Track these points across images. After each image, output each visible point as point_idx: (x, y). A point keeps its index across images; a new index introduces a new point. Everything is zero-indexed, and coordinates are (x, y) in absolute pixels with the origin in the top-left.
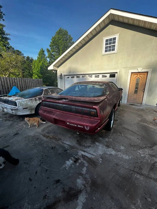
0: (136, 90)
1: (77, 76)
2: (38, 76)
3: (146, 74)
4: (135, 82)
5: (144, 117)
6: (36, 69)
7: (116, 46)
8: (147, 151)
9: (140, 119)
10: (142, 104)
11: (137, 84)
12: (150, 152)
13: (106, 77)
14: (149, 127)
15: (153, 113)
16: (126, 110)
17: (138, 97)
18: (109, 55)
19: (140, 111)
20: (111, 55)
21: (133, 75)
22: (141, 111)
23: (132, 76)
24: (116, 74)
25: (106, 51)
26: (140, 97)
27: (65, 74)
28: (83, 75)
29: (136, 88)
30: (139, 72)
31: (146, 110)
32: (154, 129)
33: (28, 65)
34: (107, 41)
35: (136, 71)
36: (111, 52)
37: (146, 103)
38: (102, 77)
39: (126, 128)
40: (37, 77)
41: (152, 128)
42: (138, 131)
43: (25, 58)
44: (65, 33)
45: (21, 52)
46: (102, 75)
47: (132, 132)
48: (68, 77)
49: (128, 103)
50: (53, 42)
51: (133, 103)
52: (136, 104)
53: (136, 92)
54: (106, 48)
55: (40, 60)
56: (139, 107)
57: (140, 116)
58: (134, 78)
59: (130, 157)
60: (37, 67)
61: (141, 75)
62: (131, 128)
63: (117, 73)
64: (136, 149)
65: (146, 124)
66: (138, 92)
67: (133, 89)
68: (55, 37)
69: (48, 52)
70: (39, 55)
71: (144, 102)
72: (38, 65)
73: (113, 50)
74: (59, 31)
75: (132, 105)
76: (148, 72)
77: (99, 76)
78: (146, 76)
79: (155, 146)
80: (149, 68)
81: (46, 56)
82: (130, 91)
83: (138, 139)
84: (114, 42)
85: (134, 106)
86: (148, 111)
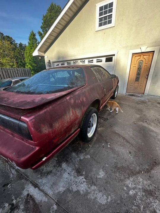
0: (138, 77)
1: (67, 63)
2: (31, 65)
3: (151, 54)
4: (137, 66)
5: (144, 113)
6: (28, 57)
7: (113, 16)
8: (141, 180)
9: (138, 116)
10: (144, 93)
11: (139, 69)
12: (145, 182)
13: (101, 61)
14: (149, 129)
15: (157, 107)
16: (123, 103)
17: (139, 85)
18: (104, 31)
19: (140, 104)
20: (106, 30)
21: (134, 57)
22: (142, 104)
23: (133, 59)
24: (113, 57)
25: (100, 25)
26: (142, 85)
27: (54, 60)
28: (74, 61)
29: (137, 75)
30: (142, 52)
31: (149, 102)
32: (156, 133)
33: (19, 53)
34: (101, 9)
35: (139, 51)
36: (107, 25)
37: (149, 93)
38: (97, 62)
39: (116, 133)
40: (30, 67)
41: (153, 131)
42: (133, 136)
43: (18, 45)
44: (58, 9)
45: (11, 38)
46: (97, 60)
47: (124, 138)
48: (57, 64)
49: (128, 93)
50: (45, 23)
51: (133, 94)
52: (137, 94)
53: (137, 79)
54: (101, 20)
55: (31, 46)
56: (139, 98)
57: (140, 111)
58: (135, 62)
59: (109, 197)
60: (29, 55)
61: (145, 57)
62: (123, 132)
63: (114, 55)
64: (122, 177)
65: (145, 125)
66: (140, 80)
67: (134, 76)
68: (46, 15)
69: (40, 35)
70: (30, 40)
71: (147, 92)
72: (29, 52)
73: (110, 22)
74: (51, 8)
75: (132, 95)
76: (154, 51)
77: (93, 60)
78: (151, 57)
79: (155, 168)
80: (155, 46)
81: (38, 41)
82: (130, 78)
83: (130, 153)
84: (111, 11)
85: (133, 97)
86: (151, 103)
